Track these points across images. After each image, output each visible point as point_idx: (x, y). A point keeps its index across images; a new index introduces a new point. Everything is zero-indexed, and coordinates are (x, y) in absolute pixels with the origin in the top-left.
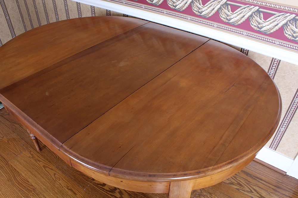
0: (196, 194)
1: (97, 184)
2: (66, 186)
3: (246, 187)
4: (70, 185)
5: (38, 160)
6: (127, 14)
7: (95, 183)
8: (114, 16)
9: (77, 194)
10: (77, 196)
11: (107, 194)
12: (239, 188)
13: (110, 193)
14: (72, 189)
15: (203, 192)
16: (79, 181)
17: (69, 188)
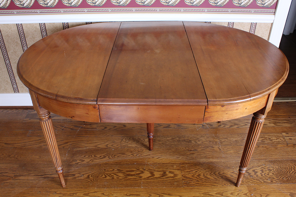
0: (218, 143)
1: (147, 178)
2: (124, 195)
3: (240, 124)
4: (126, 192)
5: (73, 194)
6: (90, 22)
7: (145, 178)
8: (73, 27)
9: (140, 194)
10: (141, 195)
11: (163, 179)
12: (238, 126)
13: (164, 177)
14: (131, 193)
15: (221, 140)
16: (131, 185)
17: (128, 195)
